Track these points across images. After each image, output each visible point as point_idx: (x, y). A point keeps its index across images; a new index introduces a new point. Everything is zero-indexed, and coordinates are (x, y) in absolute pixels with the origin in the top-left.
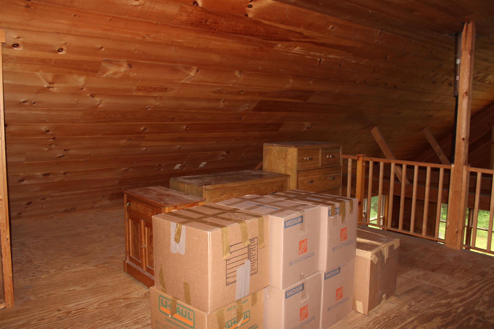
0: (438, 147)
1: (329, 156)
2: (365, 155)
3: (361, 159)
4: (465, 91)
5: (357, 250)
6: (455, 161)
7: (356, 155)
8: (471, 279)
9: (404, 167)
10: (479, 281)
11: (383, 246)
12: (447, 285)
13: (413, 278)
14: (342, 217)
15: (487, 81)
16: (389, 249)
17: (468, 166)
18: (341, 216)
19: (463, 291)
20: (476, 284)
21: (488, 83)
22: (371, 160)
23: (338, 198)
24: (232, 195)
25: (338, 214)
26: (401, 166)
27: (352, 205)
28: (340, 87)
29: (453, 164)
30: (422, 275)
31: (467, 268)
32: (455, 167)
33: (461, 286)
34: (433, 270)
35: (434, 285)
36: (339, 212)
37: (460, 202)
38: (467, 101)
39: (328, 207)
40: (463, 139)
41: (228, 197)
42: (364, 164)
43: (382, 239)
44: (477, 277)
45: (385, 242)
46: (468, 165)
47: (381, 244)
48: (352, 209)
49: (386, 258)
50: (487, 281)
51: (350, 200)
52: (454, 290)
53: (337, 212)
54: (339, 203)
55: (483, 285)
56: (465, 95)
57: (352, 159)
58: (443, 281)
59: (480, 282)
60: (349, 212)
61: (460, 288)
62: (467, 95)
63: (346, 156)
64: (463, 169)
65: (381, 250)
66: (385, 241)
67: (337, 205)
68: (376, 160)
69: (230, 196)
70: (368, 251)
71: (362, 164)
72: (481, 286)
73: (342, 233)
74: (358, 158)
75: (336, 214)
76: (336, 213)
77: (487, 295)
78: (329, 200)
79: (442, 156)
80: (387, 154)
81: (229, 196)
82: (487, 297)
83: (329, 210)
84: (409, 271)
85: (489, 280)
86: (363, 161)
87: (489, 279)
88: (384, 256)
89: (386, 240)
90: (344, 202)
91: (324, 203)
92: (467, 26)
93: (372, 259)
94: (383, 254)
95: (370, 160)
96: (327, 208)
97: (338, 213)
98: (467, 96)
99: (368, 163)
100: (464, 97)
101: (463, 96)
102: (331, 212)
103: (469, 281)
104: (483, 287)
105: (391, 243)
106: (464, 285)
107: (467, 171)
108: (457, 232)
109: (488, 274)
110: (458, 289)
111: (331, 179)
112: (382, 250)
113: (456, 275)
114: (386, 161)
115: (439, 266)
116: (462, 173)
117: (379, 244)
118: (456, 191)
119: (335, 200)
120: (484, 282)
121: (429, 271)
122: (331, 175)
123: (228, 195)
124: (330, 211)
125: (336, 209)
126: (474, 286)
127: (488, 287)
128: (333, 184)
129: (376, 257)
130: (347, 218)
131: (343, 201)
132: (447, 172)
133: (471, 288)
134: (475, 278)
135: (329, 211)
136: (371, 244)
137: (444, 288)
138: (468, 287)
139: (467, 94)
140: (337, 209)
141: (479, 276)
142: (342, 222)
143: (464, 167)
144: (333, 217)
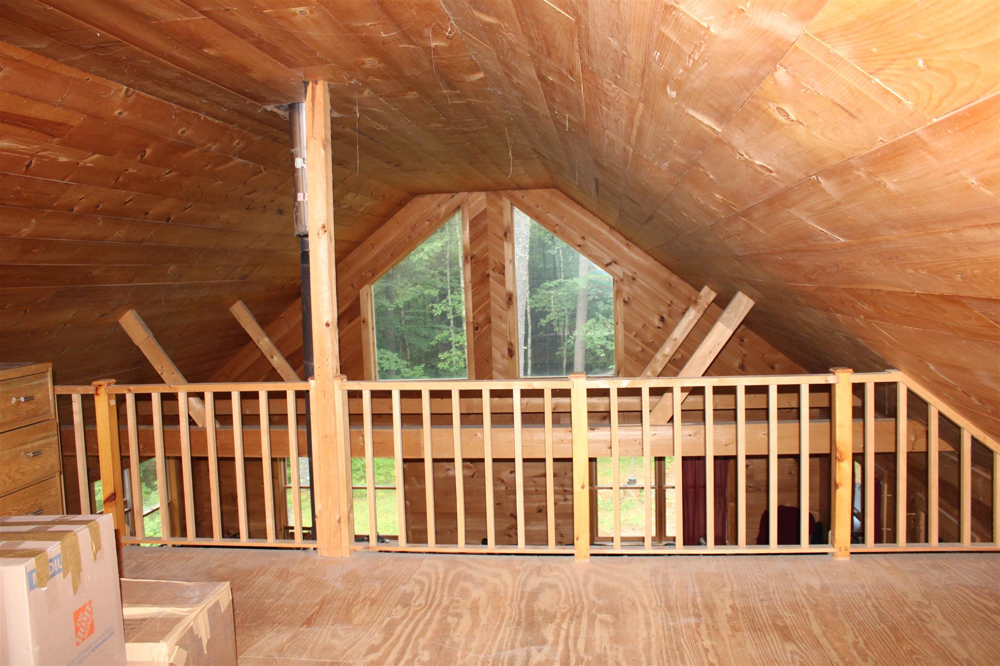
0: (266, 339)
1: (18, 398)
2: (114, 380)
3: (102, 391)
4: (321, 224)
5: (128, 646)
6: (317, 371)
7: (90, 384)
8: (387, 620)
9: (209, 397)
10: (403, 618)
11: (192, 616)
12: (346, 650)
13: (270, 656)
14: (73, 578)
15: (345, 204)
16: (209, 615)
17: (342, 379)
18: (69, 575)
19: (380, 654)
20: (399, 628)
21: (346, 209)
22: (130, 391)
23: (54, 523)
25: (61, 574)
26: (201, 396)
27: (96, 536)
28: (33, 221)
29: (313, 379)
30: (288, 641)
31: (373, 596)
32: (317, 385)
33: (373, 642)
34: (309, 622)
35: (319, 658)
36: (61, 567)
37: (337, 458)
38: (327, 245)
39: (25, 564)
40: (328, 325)
42: (113, 402)
43: (188, 594)
44: (397, 612)
45: (196, 599)
46: (341, 377)
47: (188, 612)
48: (99, 547)
49: (205, 642)
50: (415, 614)
51: (89, 525)
52: (361, 658)
53: (56, 570)
54: (59, 542)
55: (411, 626)
56: (321, 232)
57: (82, 395)
58: (336, 642)
59: (405, 621)
60: (92, 557)
61: (373, 649)
62: (325, 231)
63: (65, 387)
64: (333, 387)
65: (192, 627)
66: (195, 597)
67: (53, 548)
68: (143, 389)
70: (159, 642)
71: (109, 404)
72: (408, 630)
73: (79, 620)
74: (97, 389)
75: (53, 575)
76: (51, 573)
77: (424, 648)
78: (27, 539)
79: (275, 358)
80: (162, 367)
82: (426, 652)
83: (28, 571)
84: (258, 641)
85: (420, 610)
86: (110, 397)
87: (418, 608)
88: (201, 638)
89: (197, 593)
90: (72, 533)
91: (11, 552)
92: (313, 89)
93: (171, 662)
94: (197, 635)
95: (125, 392)
96: (23, 567)
97: (59, 571)
98: (326, 233)
99: (121, 400)
100: (320, 235)
101: (318, 234)
102: (38, 575)
103: (384, 624)
104: (413, 631)
105: (210, 601)
106: (377, 638)
107: (343, 390)
108: (339, 521)
109: (415, 598)
110: (368, 653)
111: (29, 457)
112: (194, 627)
113: (356, 620)
114: (165, 389)
115: (317, 607)
116: (333, 396)
117: (183, 612)
118: (326, 436)
119: (43, 533)
120: (412, 619)
121: (302, 626)
122: (28, 446)
124: (34, 575)
125: (51, 561)
126: (397, 632)
127: (421, 626)
128: (38, 467)
129: (181, 649)
130: (86, 576)
131: (69, 534)
132: (302, 396)
133: (391, 640)
134: (393, 614)
135: (29, 575)
136: (163, 619)
137: (340, 660)
138: (386, 640)
139: (326, 228)
140: (55, 561)
141: (399, 607)
142: (75, 590)
143: (335, 381)
144: (46, 588)
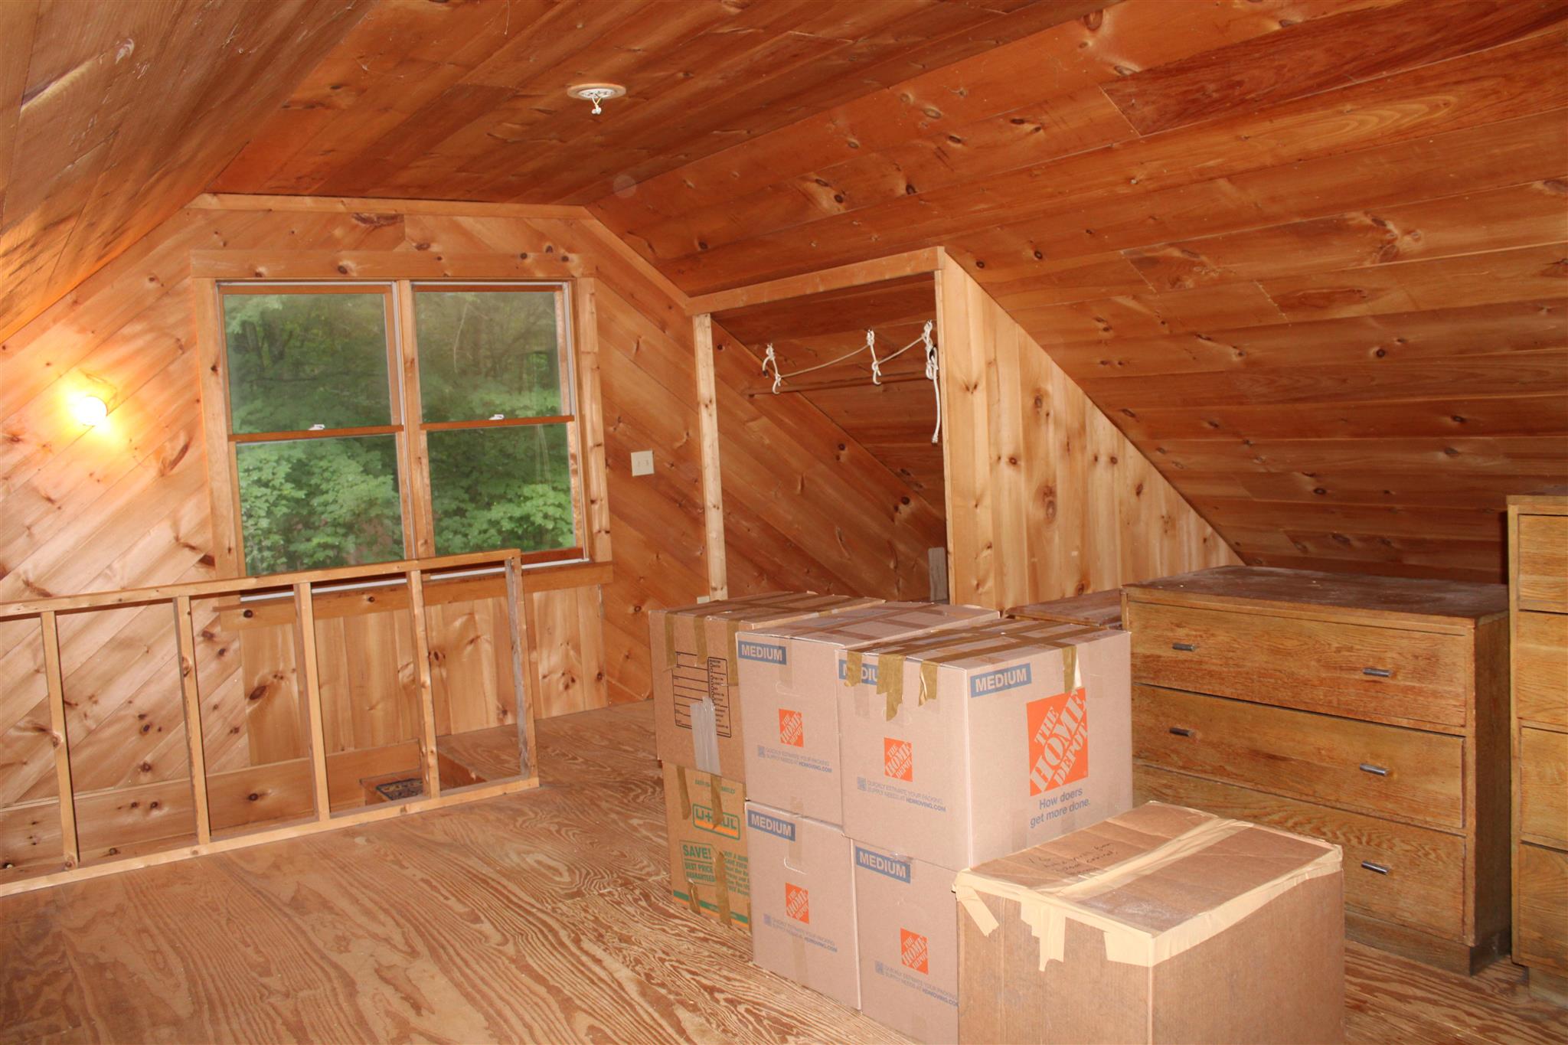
18: (884, 695)
24: (1213, 635)
25: (874, 687)
41: (1199, 639)
69: (1204, 636)
75: (866, 682)
76: (863, 678)
81: (1201, 636)
97: (873, 683)
123: (1198, 633)
124: (845, 666)
125: (865, 666)
135: (841, 663)
142: (890, 716)
